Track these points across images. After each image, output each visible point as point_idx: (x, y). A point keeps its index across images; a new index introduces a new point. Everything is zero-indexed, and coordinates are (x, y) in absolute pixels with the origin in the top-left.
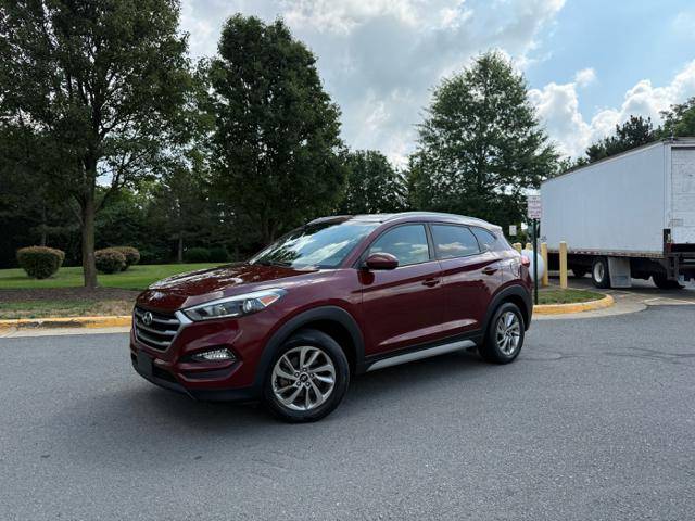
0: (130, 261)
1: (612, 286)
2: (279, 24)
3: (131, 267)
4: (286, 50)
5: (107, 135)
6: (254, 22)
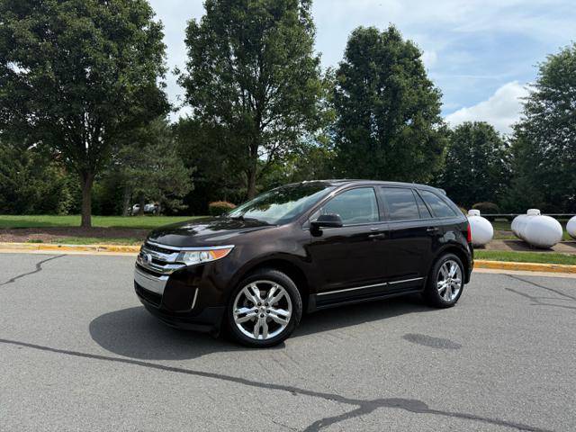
2: (392, 30)
4: (397, 50)
5: (265, 128)
6: (372, 31)
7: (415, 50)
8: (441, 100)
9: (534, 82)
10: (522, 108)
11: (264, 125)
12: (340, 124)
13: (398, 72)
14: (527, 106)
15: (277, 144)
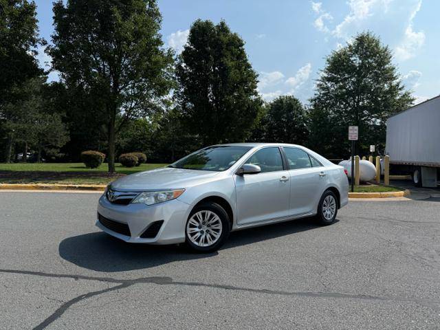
0: (141, 161)
1: (423, 185)
2: (223, 24)
3: (142, 164)
4: (225, 40)
5: (121, 91)
6: (208, 24)
7: (239, 40)
8: (258, 79)
9: (323, 69)
10: (315, 87)
11: (120, 89)
12: (184, 93)
13: (226, 56)
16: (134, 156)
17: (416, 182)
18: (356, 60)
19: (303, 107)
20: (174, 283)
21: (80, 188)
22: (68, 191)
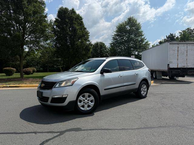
0: (34, 72)
1: (157, 78)
2: (73, 9)
3: (34, 73)
4: (74, 16)
5: (26, 39)
6: (66, 9)
7: (81, 17)
8: (89, 34)
9: (115, 31)
10: (112, 38)
11: (26, 38)
12: (56, 39)
13: (75, 24)
14: (113, 38)
15: (32, 45)
16: (30, 69)
17: (154, 77)
18: (128, 28)
19: (107, 47)
20: (83, 130)
21: (10, 87)
22: (4, 89)
